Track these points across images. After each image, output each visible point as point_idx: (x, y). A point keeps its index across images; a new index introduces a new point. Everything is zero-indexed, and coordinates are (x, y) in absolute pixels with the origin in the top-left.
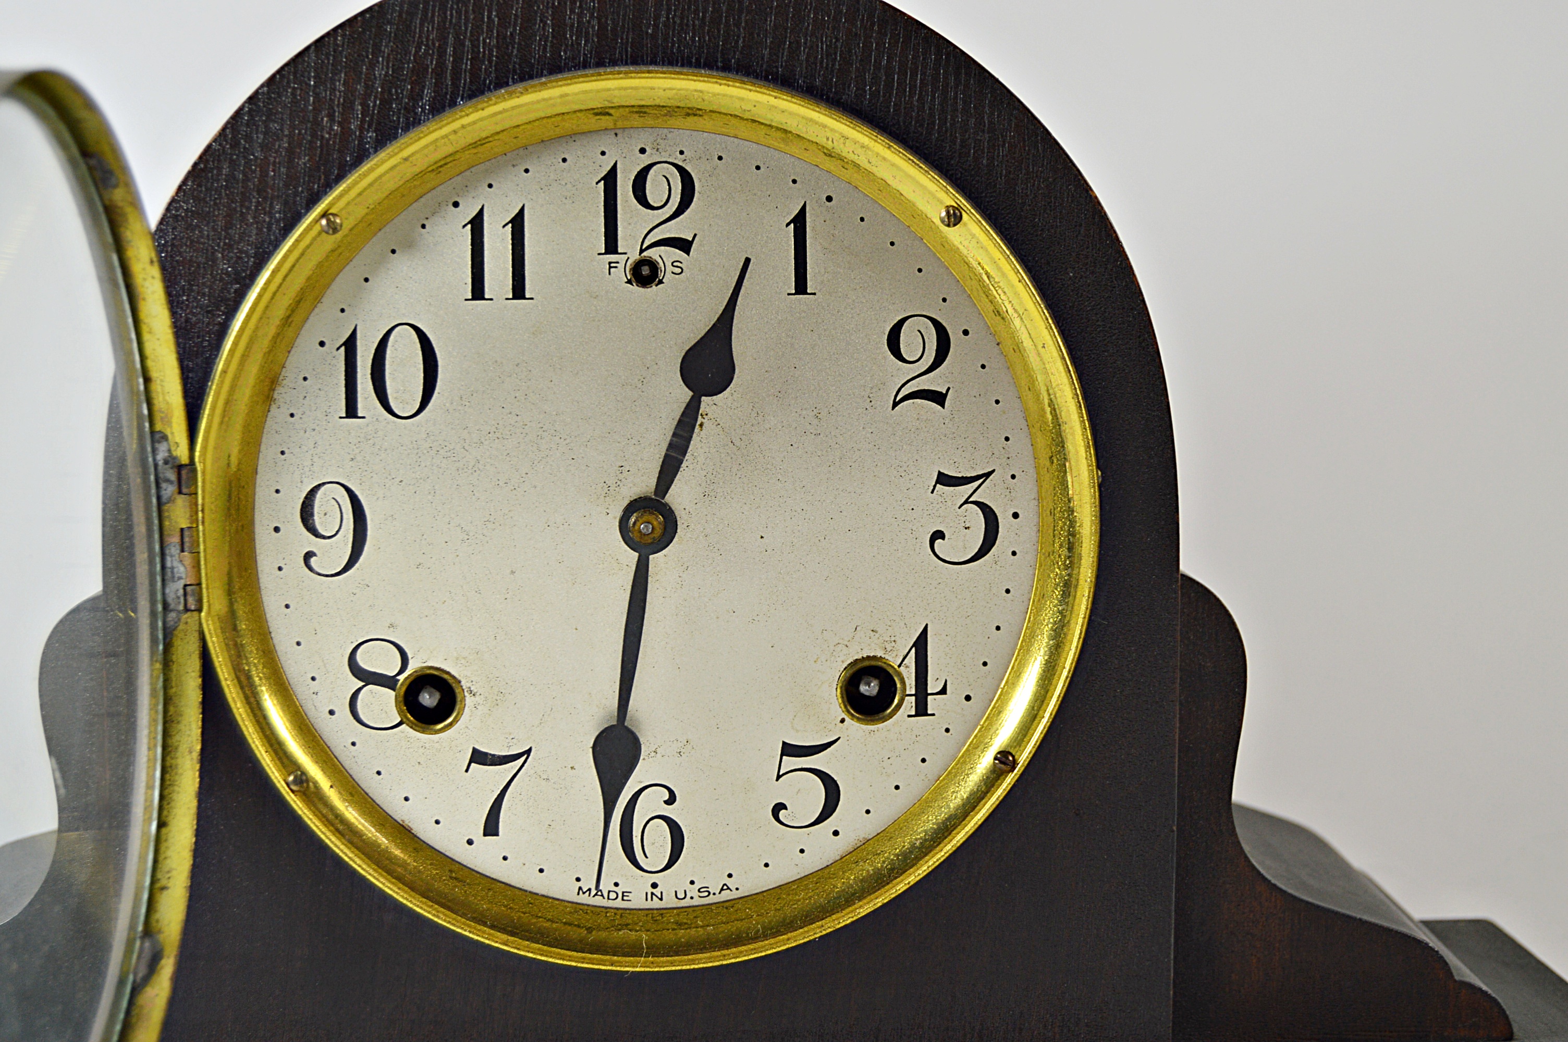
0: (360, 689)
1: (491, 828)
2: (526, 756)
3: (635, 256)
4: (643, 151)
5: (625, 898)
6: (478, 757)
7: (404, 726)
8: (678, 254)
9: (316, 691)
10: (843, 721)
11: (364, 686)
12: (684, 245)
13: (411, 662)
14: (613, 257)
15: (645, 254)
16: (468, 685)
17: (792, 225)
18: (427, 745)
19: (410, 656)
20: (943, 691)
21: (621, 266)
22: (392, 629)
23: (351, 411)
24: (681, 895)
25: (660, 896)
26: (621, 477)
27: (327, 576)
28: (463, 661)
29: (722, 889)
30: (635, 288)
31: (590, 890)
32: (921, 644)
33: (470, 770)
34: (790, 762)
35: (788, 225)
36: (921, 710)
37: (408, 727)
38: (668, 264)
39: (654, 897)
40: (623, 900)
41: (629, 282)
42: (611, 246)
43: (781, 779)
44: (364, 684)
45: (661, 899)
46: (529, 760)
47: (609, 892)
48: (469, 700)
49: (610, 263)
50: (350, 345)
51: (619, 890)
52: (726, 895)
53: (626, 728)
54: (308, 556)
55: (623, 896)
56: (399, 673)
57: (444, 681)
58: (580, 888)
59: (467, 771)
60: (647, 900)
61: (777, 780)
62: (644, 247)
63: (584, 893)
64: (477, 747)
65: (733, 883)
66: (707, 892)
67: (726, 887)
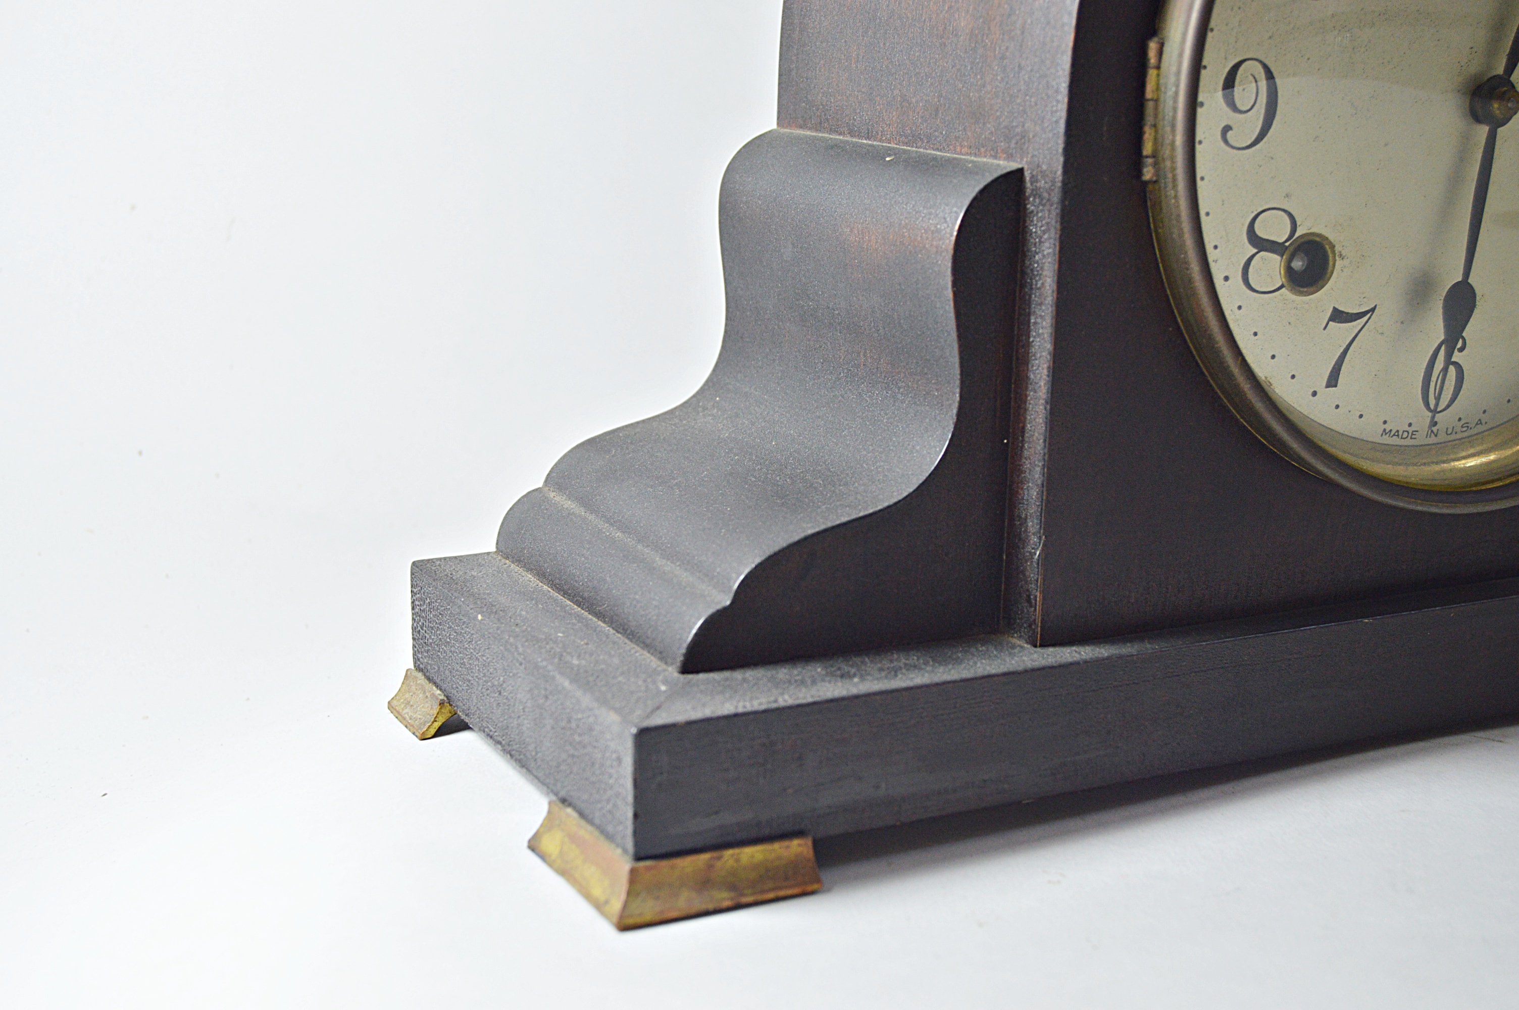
0: (1253, 256)
1: (1333, 381)
2: (1370, 313)
5: (1413, 436)
6: (1338, 316)
7: (1283, 290)
9: (1215, 259)
11: (1257, 253)
13: (1298, 229)
16: (1340, 249)
18: (1299, 306)
19: (1298, 224)
22: (1287, 199)
24: (1450, 431)
25: (1436, 433)
26: (1471, 58)
27: (1239, 149)
29: (1477, 424)
31: (1391, 431)
33: (1328, 327)
37: (1286, 291)
39: (1432, 434)
40: (1411, 438)
44: (1255, 251)
45: (1436, 436)
46: (1372, 317)
47: (1404, 431)
48: (1339, 263)
51: (1410, 430)
52: (1480, 428)
53: (1469, 283)
54: (1227, 129)
55: (1412, 434)
56: (1286, 241)
57: (1321, 246)
58: (1385, 430)
59: (1325, 328)
60: (1426, 437)
63: (1386, 434)
64: (1337, 306)
65: (1485, 418)
66: (1466, 426)
67: (1480, 422)
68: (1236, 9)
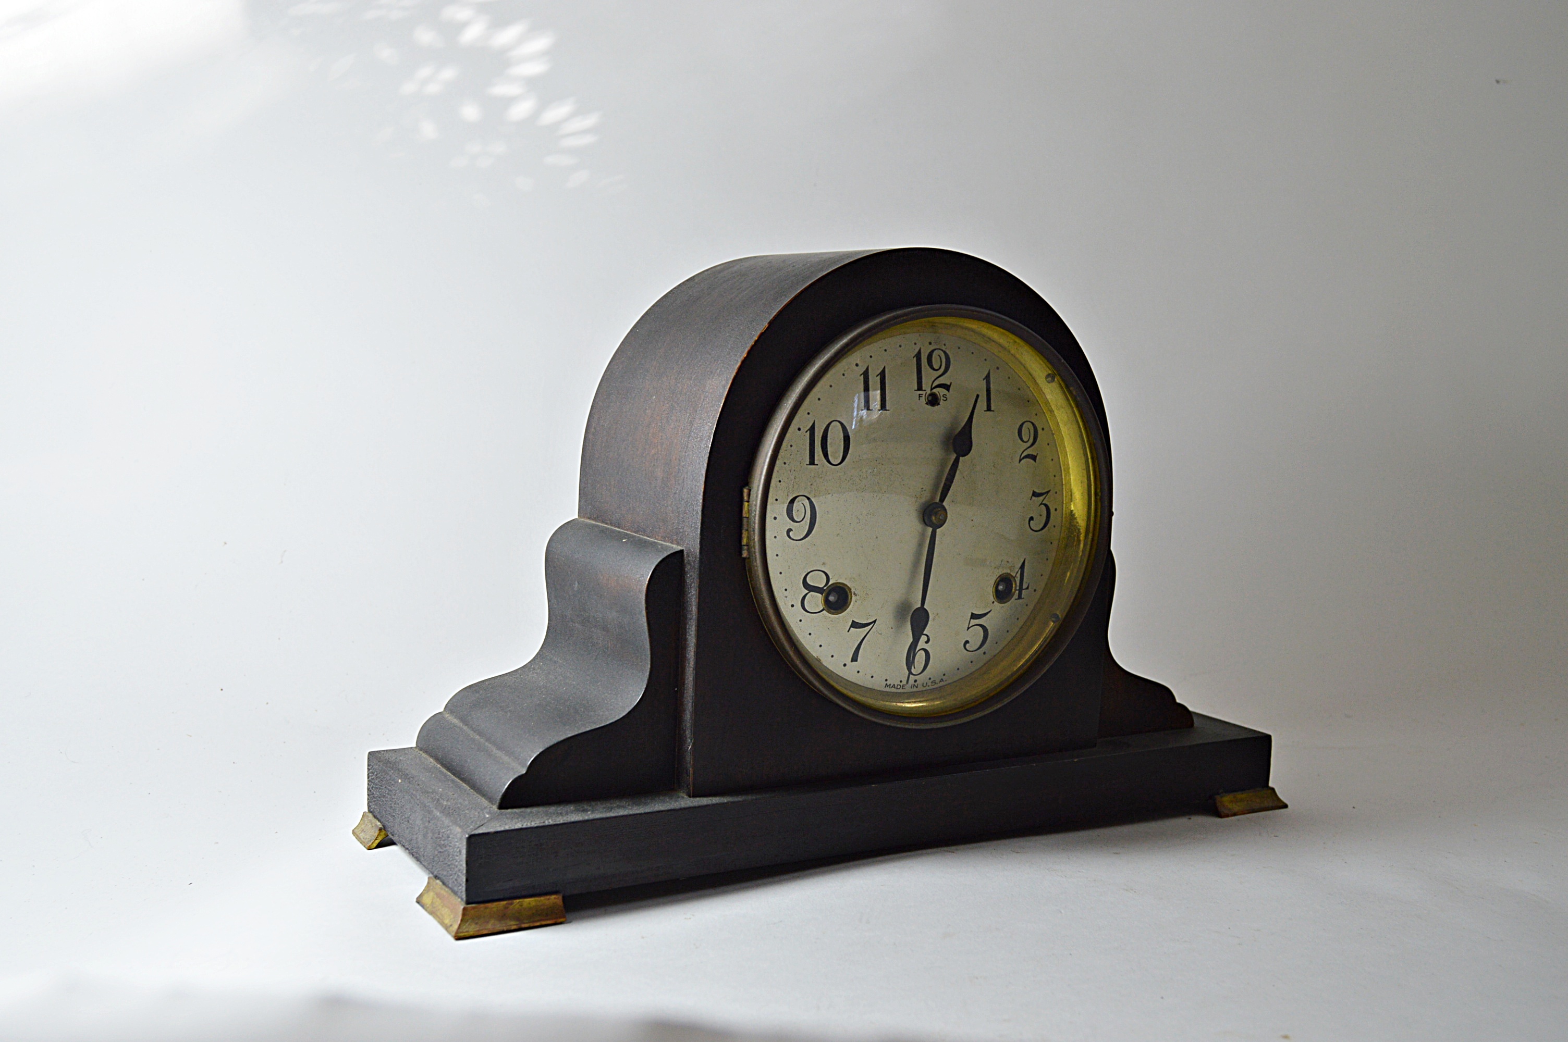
0: (807, 594)
1: (855, 659)
2: (873, 623)
3: (929, 392)
4: (930, 343)
5: (903, 688)
6: (855, 625)
7: (824, 612)
8: (945, 391)
9: (786, 597)
10: (993, 602)
12: (947, 387)
13: (830, 581)
14: (920, 392)
15: (934, 391)
16: (854, 591)
18: (833, 620)
19: (830, 577)
20: (1027, 588)
21: (923, 396)
22: (823, 565)
23: (812, 462)
24: (925, 685)
25: (916, 686)
26: (922, 493)
27: (796, 540)
28: (853, 579)
29: (940, 681)
30: (929, 407)
31: (890, 685)
32: (1022, 567)
33: (850, 631)
34: (974, 622)
36: (1020, 597)
37: (826, 612)
38: (941, 396)
39: (914, 686)
41: (927, 404)
42: (920, 388)
43: (969, 630)
44: (807, 592)
46: (874, 625)
47: (898, 685)
48: (854, 598)
49: (919, 395)
50: (812, 429)
51: (901, 684)
52: (942, 684)
53: (924, 608)
54: (789, 531)
55: (902, 686)
56: (825, 586)
57: (840, 587)
58: (886, 684)
59: (848, 631)
61: (968, 630)
62: (933, 386)
63: (887, 686)
64: (854, 620)
65: (944, 678)
66: (934, 682)
67: (942, 680)
68: (792, 471)
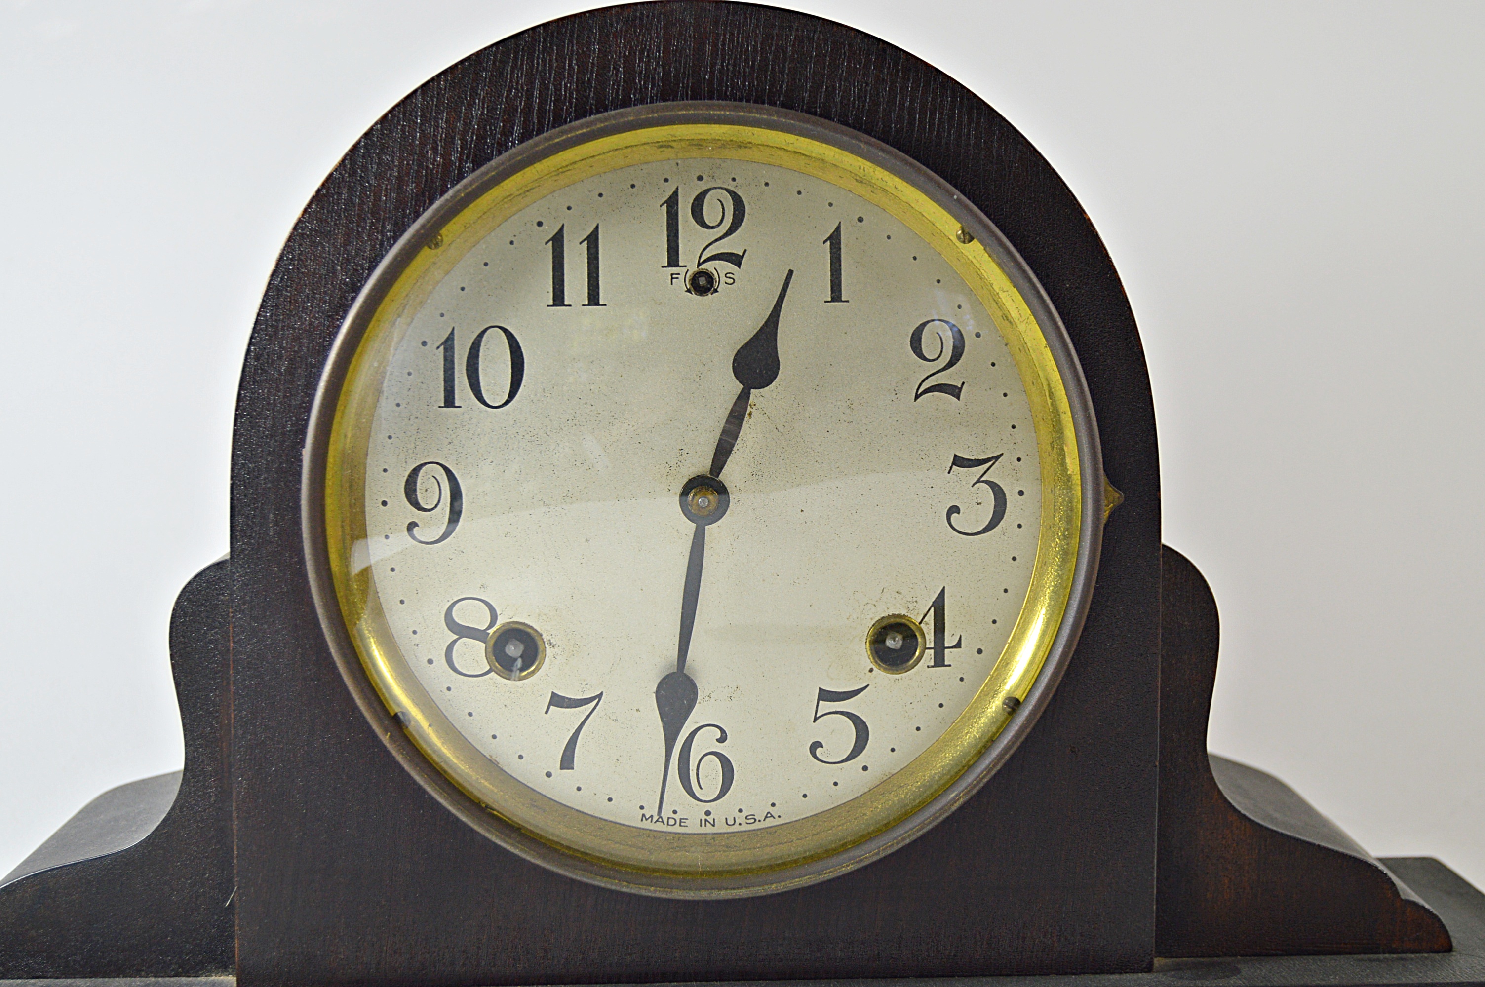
0: (455, 641)
1: (567, 762)
2: (597, 700)
3: (693, 269)
4: (700, 178)
5: (682, 824)
6: (557, 701)
7: (492, 673)
8: (730, 267)
9: (417, 642)
10: (871, 670)
11: (458, 639)
12: (736, 259)
13: (499, 618)
14: (674, 270)
15: (702, 267)
16: (548, 638)
17: (829, 242)
18: (512, 690)
19: (498, 612)
20: (958, 645)
21: (682, 277)
22: (483, 589)
23: (449, 402)
24: (731, 822)
25: (712, 823)
26: (681, 458)
27: (427, 543)
28: (544, 617)
29: (766, 817)
30: (694, 296)
31: (652, 816)
32: (939, 606)
33: (550, 712)
34: (826, 706)
35: (825, 242)
36: (939, 661)
37: (496, 675)
38: (722, 276)
39: (707, 823)
40: (680, 825)
41: (689, 291)
42: (673, 260)
43: (818, 721)
44: (457, 637)
45: (713, 825)
46: (600, 703)
47: (669, 818)
48: (549, 651)
49: (672, 275)
50: (448, 345)
51: (677, 817)
52: (770, 822)
53: (685, 675)
54: (412, 525)
55: (681, 822)
56: (490, 627)
57: (528, 634)
58: (644, 815)
59: (546, 712)
60: (701, 826)
61: (814, 721)
62: (702, 260)
63: (646, 819)
64: (556, 692)
65: (773, 810)
66: (753, 819)
67: (769, 815)
68: (412, 417)
